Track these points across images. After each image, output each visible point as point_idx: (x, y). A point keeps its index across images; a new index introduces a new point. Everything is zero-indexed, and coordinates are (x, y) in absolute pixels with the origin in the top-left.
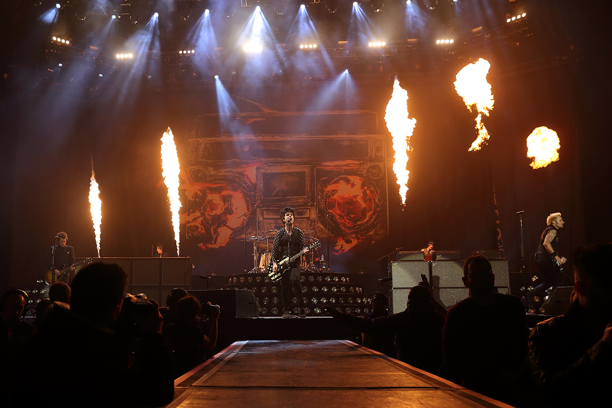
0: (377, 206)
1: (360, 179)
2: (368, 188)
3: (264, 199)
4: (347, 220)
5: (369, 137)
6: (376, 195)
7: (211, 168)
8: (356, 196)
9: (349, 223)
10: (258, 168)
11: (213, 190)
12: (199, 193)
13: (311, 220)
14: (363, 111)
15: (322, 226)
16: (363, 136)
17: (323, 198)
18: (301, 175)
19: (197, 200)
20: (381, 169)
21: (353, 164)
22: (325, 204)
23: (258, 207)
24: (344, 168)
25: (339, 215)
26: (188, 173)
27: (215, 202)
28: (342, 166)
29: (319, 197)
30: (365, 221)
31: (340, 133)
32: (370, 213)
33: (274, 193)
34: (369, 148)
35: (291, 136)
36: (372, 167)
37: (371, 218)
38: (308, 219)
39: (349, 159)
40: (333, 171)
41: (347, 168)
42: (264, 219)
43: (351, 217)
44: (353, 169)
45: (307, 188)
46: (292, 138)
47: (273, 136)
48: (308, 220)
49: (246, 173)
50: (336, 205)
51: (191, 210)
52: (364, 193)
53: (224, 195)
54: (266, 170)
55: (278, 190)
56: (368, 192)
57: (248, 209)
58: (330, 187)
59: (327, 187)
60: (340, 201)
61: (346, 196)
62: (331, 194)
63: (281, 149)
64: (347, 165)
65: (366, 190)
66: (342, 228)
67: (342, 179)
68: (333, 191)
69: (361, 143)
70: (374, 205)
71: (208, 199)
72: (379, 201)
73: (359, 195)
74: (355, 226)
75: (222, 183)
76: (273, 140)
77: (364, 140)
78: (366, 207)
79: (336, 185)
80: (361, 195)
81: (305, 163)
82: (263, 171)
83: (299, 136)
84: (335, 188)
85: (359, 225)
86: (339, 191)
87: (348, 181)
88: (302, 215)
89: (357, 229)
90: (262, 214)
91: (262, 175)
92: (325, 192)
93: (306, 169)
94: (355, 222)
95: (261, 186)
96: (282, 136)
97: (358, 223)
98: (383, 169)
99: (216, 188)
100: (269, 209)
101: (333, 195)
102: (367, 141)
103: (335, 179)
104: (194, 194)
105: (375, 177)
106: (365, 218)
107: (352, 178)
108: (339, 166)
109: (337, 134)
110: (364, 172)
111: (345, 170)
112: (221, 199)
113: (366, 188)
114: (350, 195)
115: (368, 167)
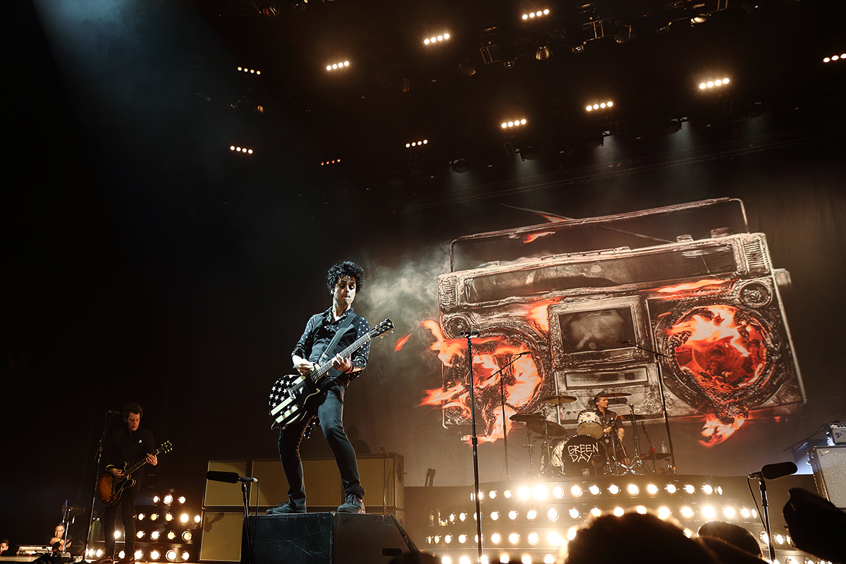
0: (772, 352)
1: (730, 309)
2: (748, 323)
3: (565, 356)
4: (718, 383)
5: (734, 239)
6: (765, 334)
7: (476, 315)
8: (727, 340)
9: (722, 386)
10: (550, 308)
11: (482, 349)
12: (460, 354)
13: (651, 386)
14: (714, 200)
15: (672, 396)
16: (724, 239)
17: (667, 347)
18: (624, 312)
19: (458, 365)
20: (765, 289)
21: (713, 285)
22: (673, 357)
23: (557, 369)
24: (698, 293)
25: (702, 374)
26: (442, 325)
27: (485, 366)
28: (693, 292)
29: (660, 346)
30: (753, 380)
31: (680, 239)
32: (760, 366)
33: (581, 344)
34: (737, 257)
35: (599, 253)
36: (749, 287)
37: (764, 374)
38: (646, 384)
39: (704, 279)
40: (679, 301)
41: (704, 293)
42: (568, 388)
43: (724, 376)
44: (714, 294)
45: (637, 333)
46: (601, 256)
47: (569, 256)
48: (646, 386)
49: (532, 317)
50: (694, 357)
51: (449, 383)
52: (742, 331)
53: (500, 355)
54: (563, 309)
55: (586, 338)
56: (749, 329)
57: (540, 374)
58: (678, 328)
59: (671, 328)
60: (699, 349)
61: (710, 340)
62: (681, 338)
63: (585, 275)
64: (702, 289)
65: (745, 327)
66: (712, 397)
67: (696, 312)
68: (684, 333)
69: (720, 250)
70: (765, 351)
71: (475, 364)
72: (773, 342)
73: (732, 337)
74: (735, 392)
75: (495, 336)
76: (570, 262)
77: (725, 245)
78: (750, 356)
79: (687, 324)
80: (737, 336)
81: (628, 293)
82: (558, 311)
83: (612, 252)
84: (686, 329)
85: (742, 389)
86: (693, 333)
87: (708, 315)
88: (633, 378)
89: (740, 396)
90: (565, 381)
91: (557, 317)
92: (670, 337)
93: (631, 302)
94: (735, 384)
95: (557, 334)
96: (584, 255)
97: (741, 385)
98: (770, 289)
99: (485, 345)
100: (575, 373)
101: (686, 340)
102: (730, 245)
103: (685, 314)
104: (453, 357)
105: (758, 302)
106: (753, 376)
107: (715, 309)
108: (687, 291)
109: (676, 242)
110: (736, 297)
111: (700, 297)
112: (494, 360)
113: (743, 323)
114: (715, 338)
115: (741, 287)
